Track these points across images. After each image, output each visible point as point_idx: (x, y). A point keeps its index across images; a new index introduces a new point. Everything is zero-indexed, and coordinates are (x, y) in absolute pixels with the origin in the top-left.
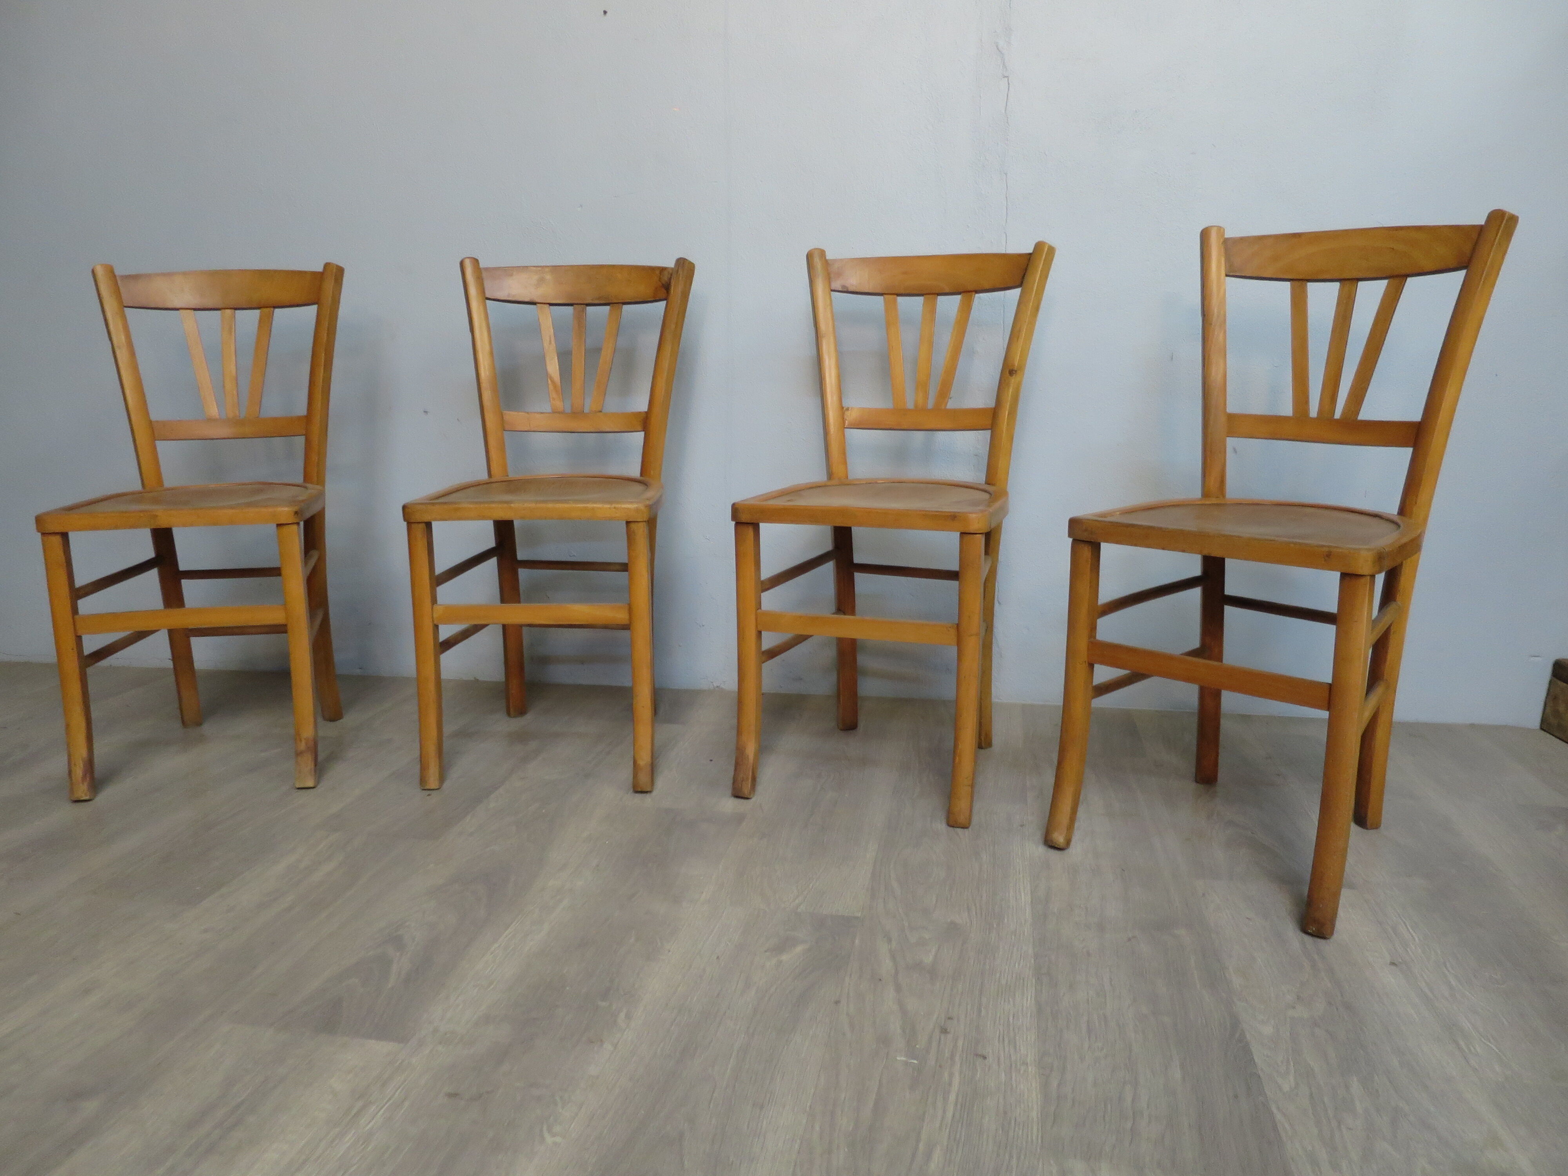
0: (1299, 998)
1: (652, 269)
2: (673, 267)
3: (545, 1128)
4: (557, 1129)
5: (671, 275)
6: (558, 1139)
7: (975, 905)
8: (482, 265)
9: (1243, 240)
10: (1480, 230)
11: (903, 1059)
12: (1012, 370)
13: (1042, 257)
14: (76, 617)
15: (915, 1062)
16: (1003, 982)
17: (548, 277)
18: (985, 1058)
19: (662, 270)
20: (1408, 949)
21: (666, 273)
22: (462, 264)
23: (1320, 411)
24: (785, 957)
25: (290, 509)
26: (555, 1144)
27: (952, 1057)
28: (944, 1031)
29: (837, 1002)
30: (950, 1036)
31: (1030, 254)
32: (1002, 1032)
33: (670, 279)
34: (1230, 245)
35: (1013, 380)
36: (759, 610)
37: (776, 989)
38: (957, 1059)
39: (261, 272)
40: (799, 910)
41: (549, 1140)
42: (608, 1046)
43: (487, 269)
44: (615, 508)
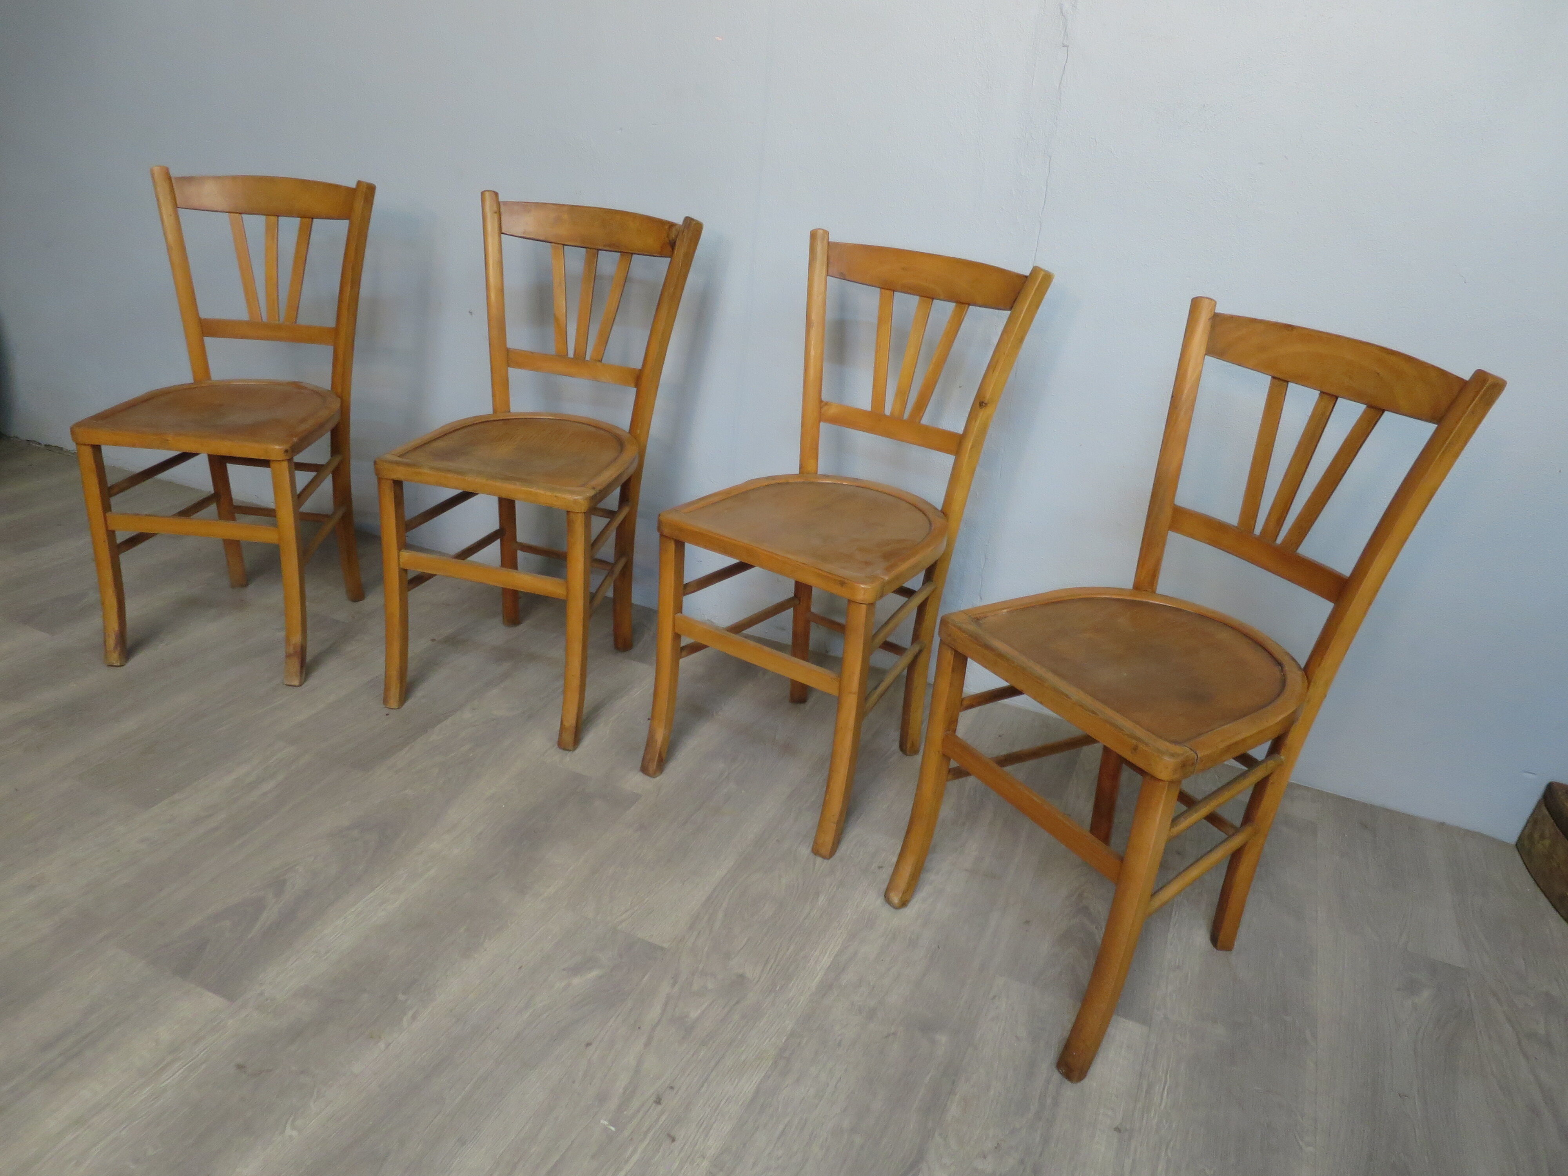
0: (998, 1147)
1: (661, 223)
2: (681, 224)
3: (291, 1119)
4: (299, 1123)
5: (679, 233)
6: (294, 1133)
7: (776, 959)
8: (501, 199)
9: (1232, 318)
10: (1463, 384)
11: (606, 1123)
12: (983, 402)
13: (1035, 285)
14: (108, 515)
15: (613, 1129)
16: (743, 1058)
17: (565, 216)
18: (673, 1140)
19: (672, 225)
20: (1145, 1116)
21: (674, 229)
22: (483, 193)
23: (1264, 531)
24: (576, 981)
25: (281, 447)
26: (291, 1137)
27: (646, 1133)
28: (658, 1101)
29: (588, 1044)
30: (660, 1108)
31: (1026, 277)
32: (706, 1114)
33: (677, 237)
34: (1218, 320)
35: (982, 414)
36: (679, 614)
37: (548, 1016)
38: (650, 1135)
39: (303, 182)
40: (619, 928)
41: (289, 1131)
42: (382, 1045)
43: (506, 203)
44: (556, 496)
